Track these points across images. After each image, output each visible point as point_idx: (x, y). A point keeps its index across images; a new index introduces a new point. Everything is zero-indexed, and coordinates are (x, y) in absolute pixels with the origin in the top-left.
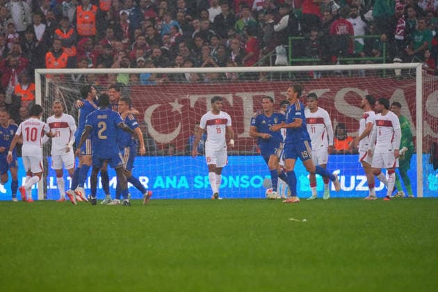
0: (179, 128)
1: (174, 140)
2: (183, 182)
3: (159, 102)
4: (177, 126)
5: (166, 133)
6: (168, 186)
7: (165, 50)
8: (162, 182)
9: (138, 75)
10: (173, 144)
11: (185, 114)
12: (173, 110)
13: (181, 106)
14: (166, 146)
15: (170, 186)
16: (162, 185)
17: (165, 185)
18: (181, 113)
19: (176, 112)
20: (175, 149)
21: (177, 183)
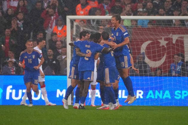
0: (165, 57)
1: (161, 65)
2: (167, 95)
3: (151, 39)
4: (163, 56)
5: (155, 60)
6: (156, 97)
7: (156, 3)
8: (152, 94)
9: (136, 21)
10: (160, 68)
11: (169, 48)
12: (161, 45)
13: (167, 42)
14: (155, 70)
15: (158, 97)
16: (153, 97)
17: (155, 96)
18: (166, 47)
19: (163, 46)
20: (162, 72)
21: (163, 95)
